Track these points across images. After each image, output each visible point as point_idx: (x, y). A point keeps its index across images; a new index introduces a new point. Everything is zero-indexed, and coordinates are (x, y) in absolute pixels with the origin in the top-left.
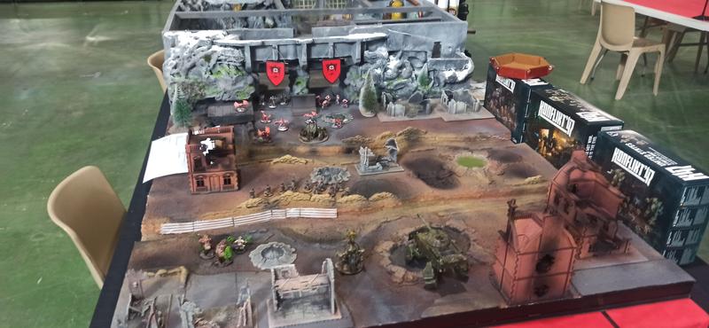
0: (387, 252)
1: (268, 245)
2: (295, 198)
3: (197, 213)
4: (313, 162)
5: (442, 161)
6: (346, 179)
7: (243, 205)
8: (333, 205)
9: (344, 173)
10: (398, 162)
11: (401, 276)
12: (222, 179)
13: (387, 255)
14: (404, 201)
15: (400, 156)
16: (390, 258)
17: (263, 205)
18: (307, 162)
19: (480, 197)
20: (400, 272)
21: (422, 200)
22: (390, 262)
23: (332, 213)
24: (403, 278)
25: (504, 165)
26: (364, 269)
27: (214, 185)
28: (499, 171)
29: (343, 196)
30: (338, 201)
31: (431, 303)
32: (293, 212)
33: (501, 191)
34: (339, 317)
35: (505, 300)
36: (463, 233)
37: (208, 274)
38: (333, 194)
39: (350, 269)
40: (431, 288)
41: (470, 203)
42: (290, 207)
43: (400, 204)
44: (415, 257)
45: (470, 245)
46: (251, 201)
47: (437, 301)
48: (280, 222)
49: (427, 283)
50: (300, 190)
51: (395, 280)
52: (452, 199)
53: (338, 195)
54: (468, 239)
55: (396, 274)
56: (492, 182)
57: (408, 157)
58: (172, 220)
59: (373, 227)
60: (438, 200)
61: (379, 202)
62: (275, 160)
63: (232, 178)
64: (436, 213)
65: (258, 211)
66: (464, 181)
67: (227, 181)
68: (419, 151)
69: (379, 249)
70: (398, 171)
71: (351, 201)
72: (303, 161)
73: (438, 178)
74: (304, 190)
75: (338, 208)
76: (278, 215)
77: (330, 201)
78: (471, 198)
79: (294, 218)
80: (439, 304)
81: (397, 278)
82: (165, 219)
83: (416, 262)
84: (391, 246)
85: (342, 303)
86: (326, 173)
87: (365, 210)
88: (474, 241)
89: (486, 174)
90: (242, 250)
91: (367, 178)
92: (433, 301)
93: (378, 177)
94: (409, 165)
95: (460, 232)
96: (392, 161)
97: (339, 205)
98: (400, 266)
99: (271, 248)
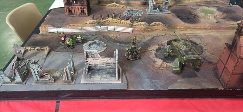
0: (154, 50)
1: (93, 42)
2: (113, 22)
3: (66, 24)
4: (126, 7)
5: (192, 11)
6: (140, 15)
7: (88, 22)
8: (131, 26)
9: (140, 13)
10: (168, 9)
11: (160, 64)
12: (80, 10)
13: (154, 52)
14: (168, 27)
15: (169, 7)
16: (155, 54)
17: (96, 23)
18: (123, 7)
19: (210, 29)
20: (159, 62)
21: (178, 28)
22: (155, 56)
23: (130, 30)
24: (161, 65)
25: (225, 15)
26: (140, 58)
27: (77, 12)
28: (222, 17)
29: (137, 22)
30: (134, 24)
31: (175, 81)
32: (111, 28)
33: (223, 26)
34: (120, 82)
35: (222, 85)
36: (199, 45)
37: (60, 52)
38: (132, 22)
39: (132, 57)
40: (177, 73)
41: (204, 31)
42: (110, 26)
43: (166, 29)
44: (169, 55)
45: (202, 52)
46: (92, 21)
47: (179, 81)
48: (104, 32)
49: (174, 69)
50: (117, 18)
51: (156, 66)
52: (194, 28)
53: (135, 22)
54: (202, 48)
55: (157, 63)
56: (218, 22)
57: (174, 8)
58: (54, 26)
59: (149, 38)
60: (186, 28)
61: (155, 27)
62: (108, 5)
63: (85, 10)
64: (185, 34)
65: (95, 26)
66: (202, 20)
67: (83, 11)
68: (180, 5)
69: (150, 49)
70: (167, 13)
71: (141, 25)
72: (122, 6)
73: (188, 19)
74: (118, 18)
75: (133, 28)
76: (104, 28)
77: (130, 24)
78: (205, 29)
79: (111, 31)
80: (180, 82)
81: (157, 65)
82: (50, 26)
83: (169, 57)
84: (157, 48)
85: (124, 74)
86: (131, 12)
87: (147, 30)
88: (206, 50)
89: (215, 17)
90: (80, 42)
91: (151, 16)
92: (177, 80)
93: (157, 15)
94: (173, 11)
95: (197, 44)
96: (165, 9)
97: (134, 26)
98: (160, 58)
99: (95, 43)
